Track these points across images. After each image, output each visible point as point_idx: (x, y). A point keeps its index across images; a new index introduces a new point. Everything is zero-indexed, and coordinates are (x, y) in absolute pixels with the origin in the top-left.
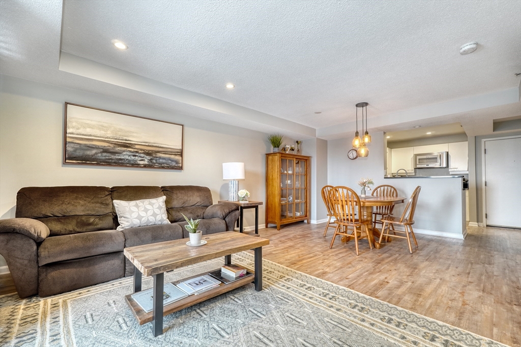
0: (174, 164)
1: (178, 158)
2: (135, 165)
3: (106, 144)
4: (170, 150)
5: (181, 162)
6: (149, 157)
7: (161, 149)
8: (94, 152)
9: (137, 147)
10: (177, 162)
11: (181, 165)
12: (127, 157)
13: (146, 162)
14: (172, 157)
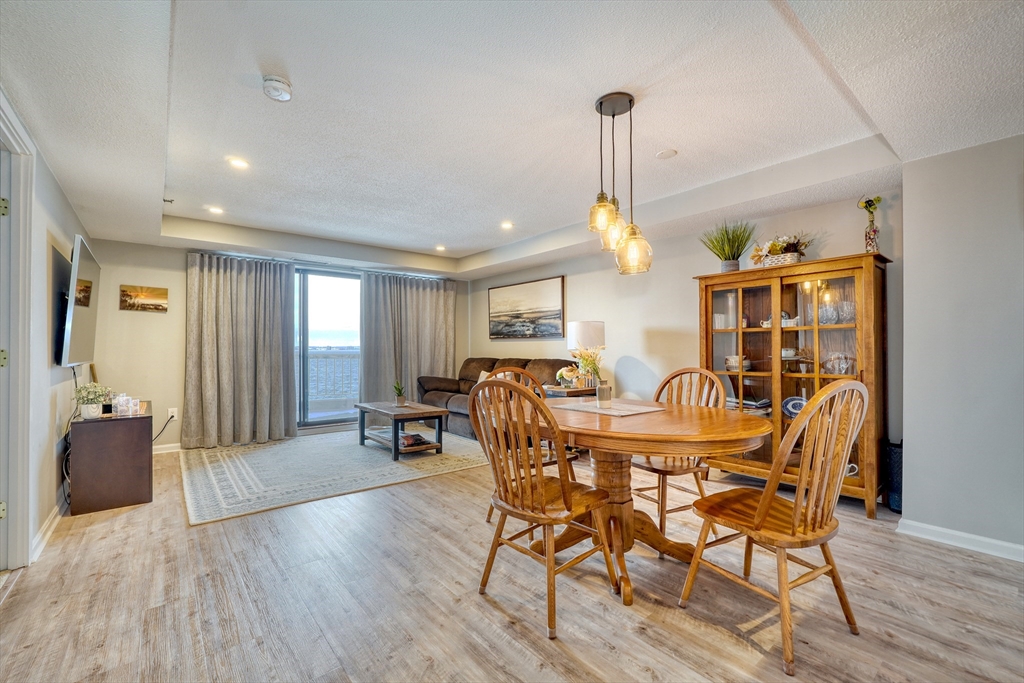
0: (553, 331)
1: (558, 322)
2: (524, 336)
3: (506, 318)
4: (549, 313)
5: (560, 326)
6: (533, 326)
7: (542, 314)
8: (502, 326)
9: (525, 316)
10: (556, 328)
11: (560, 331)
12: (518, 328)
13: (530, 332)
14: (552, 321)
